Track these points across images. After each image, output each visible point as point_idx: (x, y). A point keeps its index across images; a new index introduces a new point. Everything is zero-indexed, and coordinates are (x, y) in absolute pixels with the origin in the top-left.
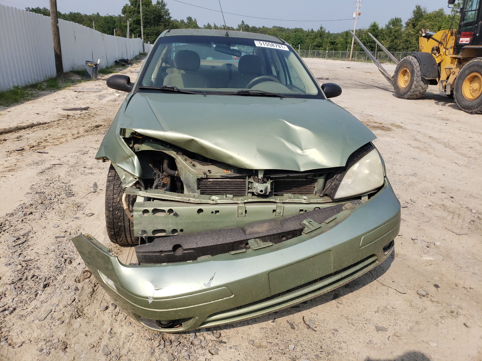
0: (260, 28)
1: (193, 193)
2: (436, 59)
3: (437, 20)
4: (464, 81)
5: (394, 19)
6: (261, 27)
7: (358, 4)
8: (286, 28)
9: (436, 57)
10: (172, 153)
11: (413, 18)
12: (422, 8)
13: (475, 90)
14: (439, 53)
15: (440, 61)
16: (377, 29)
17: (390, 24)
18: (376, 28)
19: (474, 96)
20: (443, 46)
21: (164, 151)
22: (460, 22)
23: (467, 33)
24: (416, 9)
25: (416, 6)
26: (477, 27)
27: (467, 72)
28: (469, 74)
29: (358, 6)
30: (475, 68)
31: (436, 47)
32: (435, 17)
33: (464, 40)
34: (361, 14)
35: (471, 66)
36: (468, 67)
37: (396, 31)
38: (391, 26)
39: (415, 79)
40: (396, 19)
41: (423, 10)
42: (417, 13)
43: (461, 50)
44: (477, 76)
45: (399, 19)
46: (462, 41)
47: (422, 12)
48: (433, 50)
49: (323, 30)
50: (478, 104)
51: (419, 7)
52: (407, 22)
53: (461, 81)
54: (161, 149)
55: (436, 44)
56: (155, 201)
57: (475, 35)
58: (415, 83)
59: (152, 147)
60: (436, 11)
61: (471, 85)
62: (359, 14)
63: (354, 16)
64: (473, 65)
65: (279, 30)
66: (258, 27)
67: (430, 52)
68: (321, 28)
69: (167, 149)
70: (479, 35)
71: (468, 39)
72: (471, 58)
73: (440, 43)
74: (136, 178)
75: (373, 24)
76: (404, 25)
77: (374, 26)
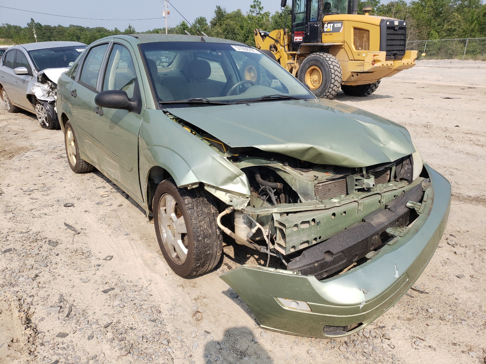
0: (55, 27)
1: (311, 200)
2: (275, 55)
3: (237, 19)
4: (306, 74)
5: (199, 18)
6: (57, 25)
7: (166, 3)
8: (85, 27)
9: (275, 54)
10: (278, 165)
11: (216, 18)
12: (222, 8)
13: (316, 81)
14: (277, 50)
15: (279, 57)
16: (187, 28)
17: (196, 23)
18: (186, 26)
19: (315, 86)
20: (279, 44)
21: (269, 165)
22: (292, 23)
23: (299, 32)
24: (217, 9)
25: (217, 7)
26: (307, 27)
27: (307, 66)
28: (309, 67)
29: (166, 5)
30: (314, 62)
31: (273, 45)
32: (235, 17)
33: (298, 39)
34: (170, 13)
35: (309, 61)
36: (307, 61)
37: (206, 30)
38: (198, 25)
39: (261, 75)
40: (201, 18)
41: (223, 10)
42: (219, 13)
43: (299, 47)
44: (315, 69)
45: (204, 18)
46: (296, 40)
47: (222, 12)
48: (271, 47)
49: (132, 29)
50: (320, 92)
51: (219, 7)
52: (211, 21)
53: (304, 74)
54: (265, 163)
55: (273, 42)
56: (290, 215)
57: (306, 34)
58: (262, 78)
59: (252, 163)
60: (235, 12)
61: (312, 77)
62: (169, 13)
63: (164, 15)
64: (311, 60)
65: (80, 30)
66: (53, 26)
67: (268, 49)
68: (130, 27)
69: (271, 162)
70: (310, 34)
71: (301, 38)
72: (309, 54)
73: (277, 41)
74: (248, 198)
75: (182, 23)
76: (209, 24)
77: (183, 24)
